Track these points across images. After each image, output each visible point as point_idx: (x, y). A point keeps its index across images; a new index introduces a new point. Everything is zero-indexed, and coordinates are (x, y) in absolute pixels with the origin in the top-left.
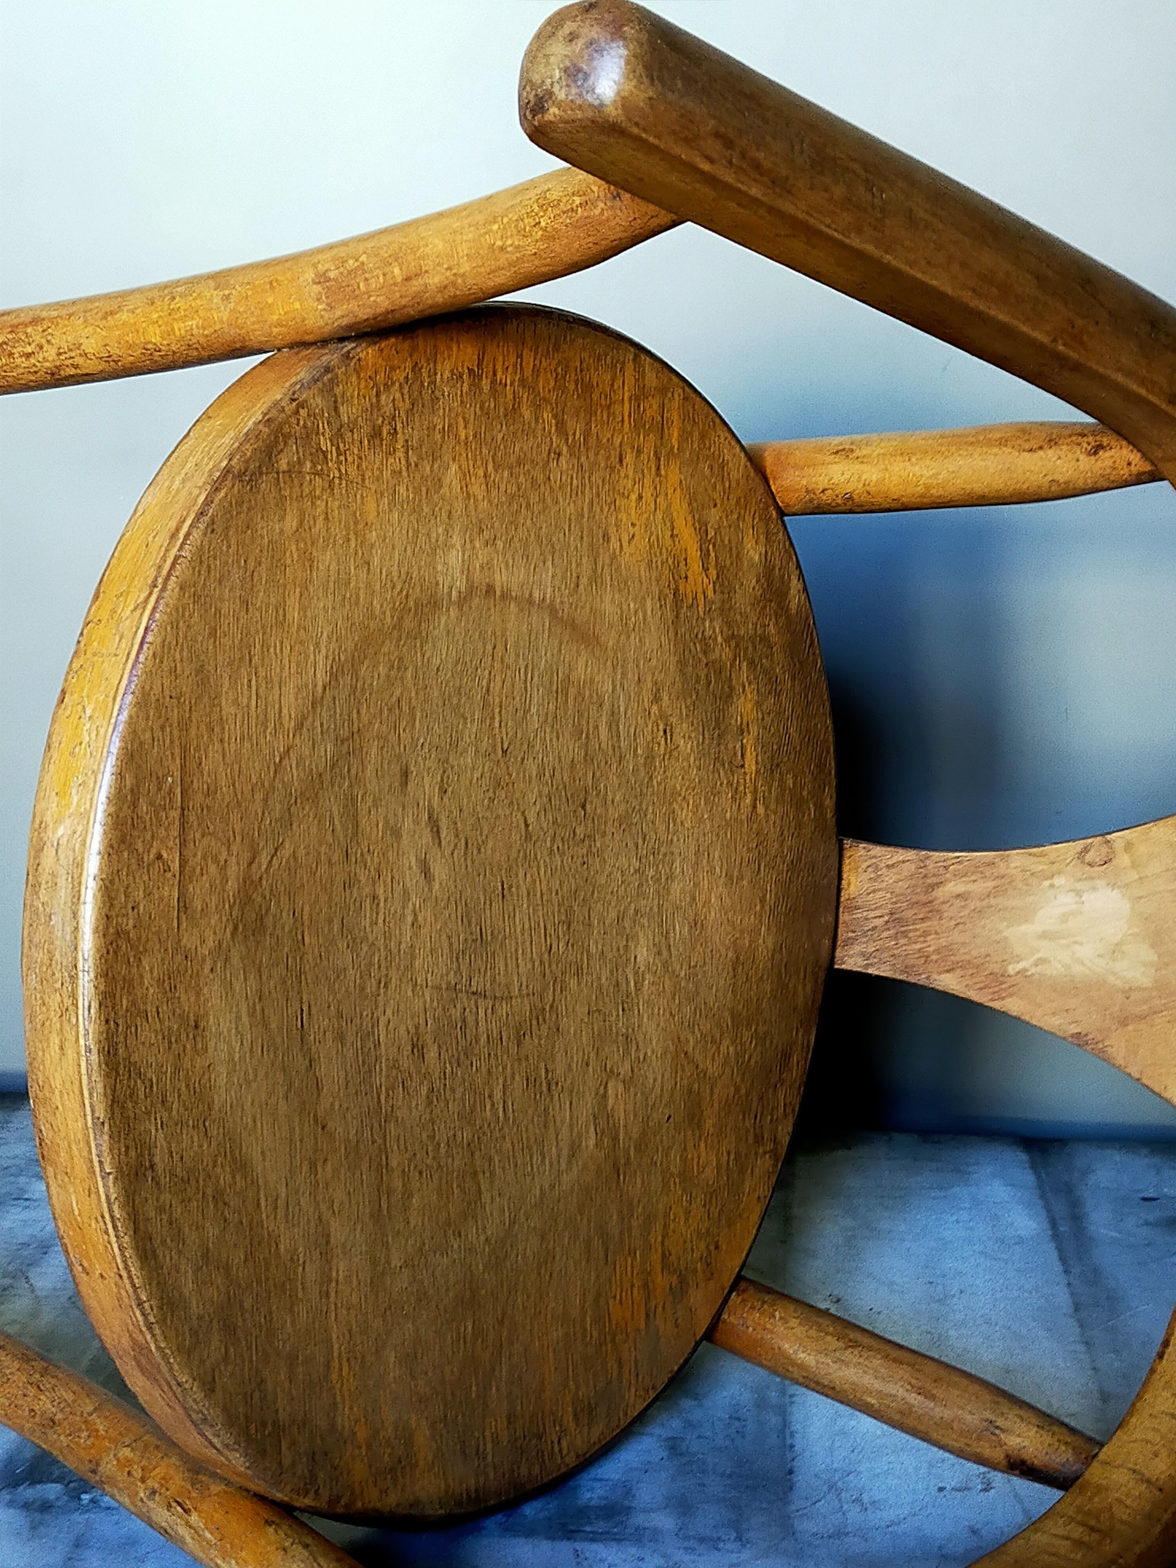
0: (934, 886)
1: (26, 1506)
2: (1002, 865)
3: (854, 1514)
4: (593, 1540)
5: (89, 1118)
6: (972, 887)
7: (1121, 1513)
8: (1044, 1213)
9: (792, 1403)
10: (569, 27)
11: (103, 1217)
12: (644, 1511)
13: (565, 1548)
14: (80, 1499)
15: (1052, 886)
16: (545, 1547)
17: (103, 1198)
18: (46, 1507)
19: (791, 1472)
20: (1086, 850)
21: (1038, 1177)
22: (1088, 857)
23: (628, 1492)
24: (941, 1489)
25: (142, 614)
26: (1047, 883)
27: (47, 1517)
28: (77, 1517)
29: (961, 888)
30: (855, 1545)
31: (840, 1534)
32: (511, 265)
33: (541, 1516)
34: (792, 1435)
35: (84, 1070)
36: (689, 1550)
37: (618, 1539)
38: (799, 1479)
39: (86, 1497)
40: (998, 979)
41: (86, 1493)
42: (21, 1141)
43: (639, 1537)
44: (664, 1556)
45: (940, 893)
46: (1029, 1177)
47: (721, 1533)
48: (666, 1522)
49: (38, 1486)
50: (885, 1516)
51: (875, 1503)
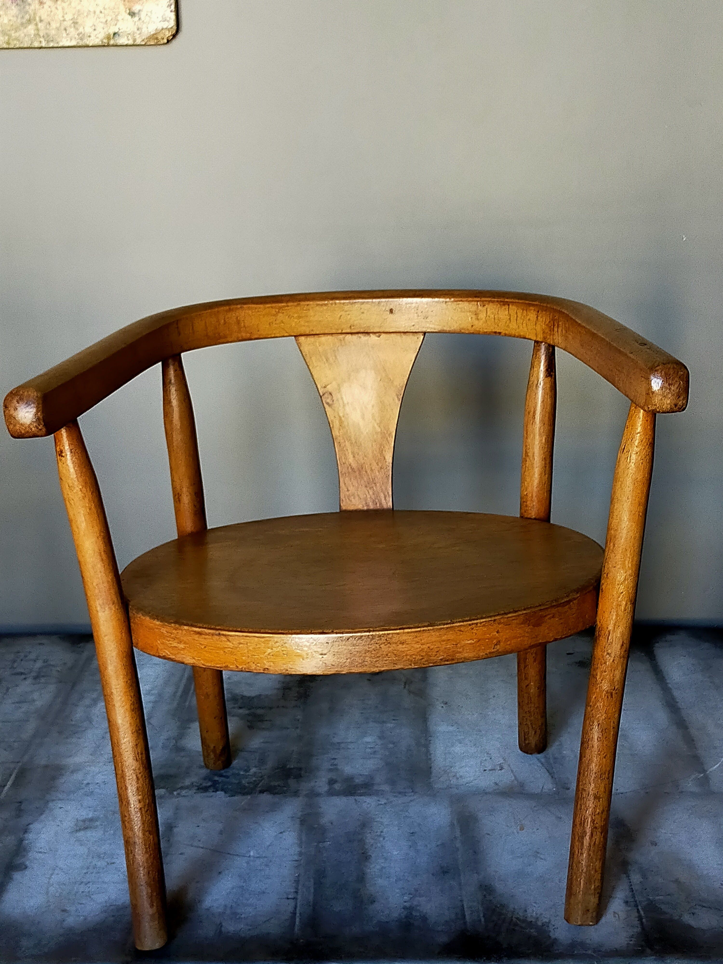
3: (454, 781)
9: (430, 743)
12: (379, 784)
13: (351, 799)
14: (173, 793)
16: (344, 799)
18: (162, 797)
19: (431, 768)
23: (372, 778)
24: (485, 770)
27: (163, 801)
28: (173, 799)
30: (455, 791)
31: (449, 788)
33: (342, 788)
34: (430, 754)
36: (395, 796)
37: (370, 795)
38: (434, 771)
39: (175, 793)
41: (174, 791)
43: (377, 793)
44: (387, 799)
47: (407, 790)
48: (386, 788)
50: (465, 780)
51: (461, 776)
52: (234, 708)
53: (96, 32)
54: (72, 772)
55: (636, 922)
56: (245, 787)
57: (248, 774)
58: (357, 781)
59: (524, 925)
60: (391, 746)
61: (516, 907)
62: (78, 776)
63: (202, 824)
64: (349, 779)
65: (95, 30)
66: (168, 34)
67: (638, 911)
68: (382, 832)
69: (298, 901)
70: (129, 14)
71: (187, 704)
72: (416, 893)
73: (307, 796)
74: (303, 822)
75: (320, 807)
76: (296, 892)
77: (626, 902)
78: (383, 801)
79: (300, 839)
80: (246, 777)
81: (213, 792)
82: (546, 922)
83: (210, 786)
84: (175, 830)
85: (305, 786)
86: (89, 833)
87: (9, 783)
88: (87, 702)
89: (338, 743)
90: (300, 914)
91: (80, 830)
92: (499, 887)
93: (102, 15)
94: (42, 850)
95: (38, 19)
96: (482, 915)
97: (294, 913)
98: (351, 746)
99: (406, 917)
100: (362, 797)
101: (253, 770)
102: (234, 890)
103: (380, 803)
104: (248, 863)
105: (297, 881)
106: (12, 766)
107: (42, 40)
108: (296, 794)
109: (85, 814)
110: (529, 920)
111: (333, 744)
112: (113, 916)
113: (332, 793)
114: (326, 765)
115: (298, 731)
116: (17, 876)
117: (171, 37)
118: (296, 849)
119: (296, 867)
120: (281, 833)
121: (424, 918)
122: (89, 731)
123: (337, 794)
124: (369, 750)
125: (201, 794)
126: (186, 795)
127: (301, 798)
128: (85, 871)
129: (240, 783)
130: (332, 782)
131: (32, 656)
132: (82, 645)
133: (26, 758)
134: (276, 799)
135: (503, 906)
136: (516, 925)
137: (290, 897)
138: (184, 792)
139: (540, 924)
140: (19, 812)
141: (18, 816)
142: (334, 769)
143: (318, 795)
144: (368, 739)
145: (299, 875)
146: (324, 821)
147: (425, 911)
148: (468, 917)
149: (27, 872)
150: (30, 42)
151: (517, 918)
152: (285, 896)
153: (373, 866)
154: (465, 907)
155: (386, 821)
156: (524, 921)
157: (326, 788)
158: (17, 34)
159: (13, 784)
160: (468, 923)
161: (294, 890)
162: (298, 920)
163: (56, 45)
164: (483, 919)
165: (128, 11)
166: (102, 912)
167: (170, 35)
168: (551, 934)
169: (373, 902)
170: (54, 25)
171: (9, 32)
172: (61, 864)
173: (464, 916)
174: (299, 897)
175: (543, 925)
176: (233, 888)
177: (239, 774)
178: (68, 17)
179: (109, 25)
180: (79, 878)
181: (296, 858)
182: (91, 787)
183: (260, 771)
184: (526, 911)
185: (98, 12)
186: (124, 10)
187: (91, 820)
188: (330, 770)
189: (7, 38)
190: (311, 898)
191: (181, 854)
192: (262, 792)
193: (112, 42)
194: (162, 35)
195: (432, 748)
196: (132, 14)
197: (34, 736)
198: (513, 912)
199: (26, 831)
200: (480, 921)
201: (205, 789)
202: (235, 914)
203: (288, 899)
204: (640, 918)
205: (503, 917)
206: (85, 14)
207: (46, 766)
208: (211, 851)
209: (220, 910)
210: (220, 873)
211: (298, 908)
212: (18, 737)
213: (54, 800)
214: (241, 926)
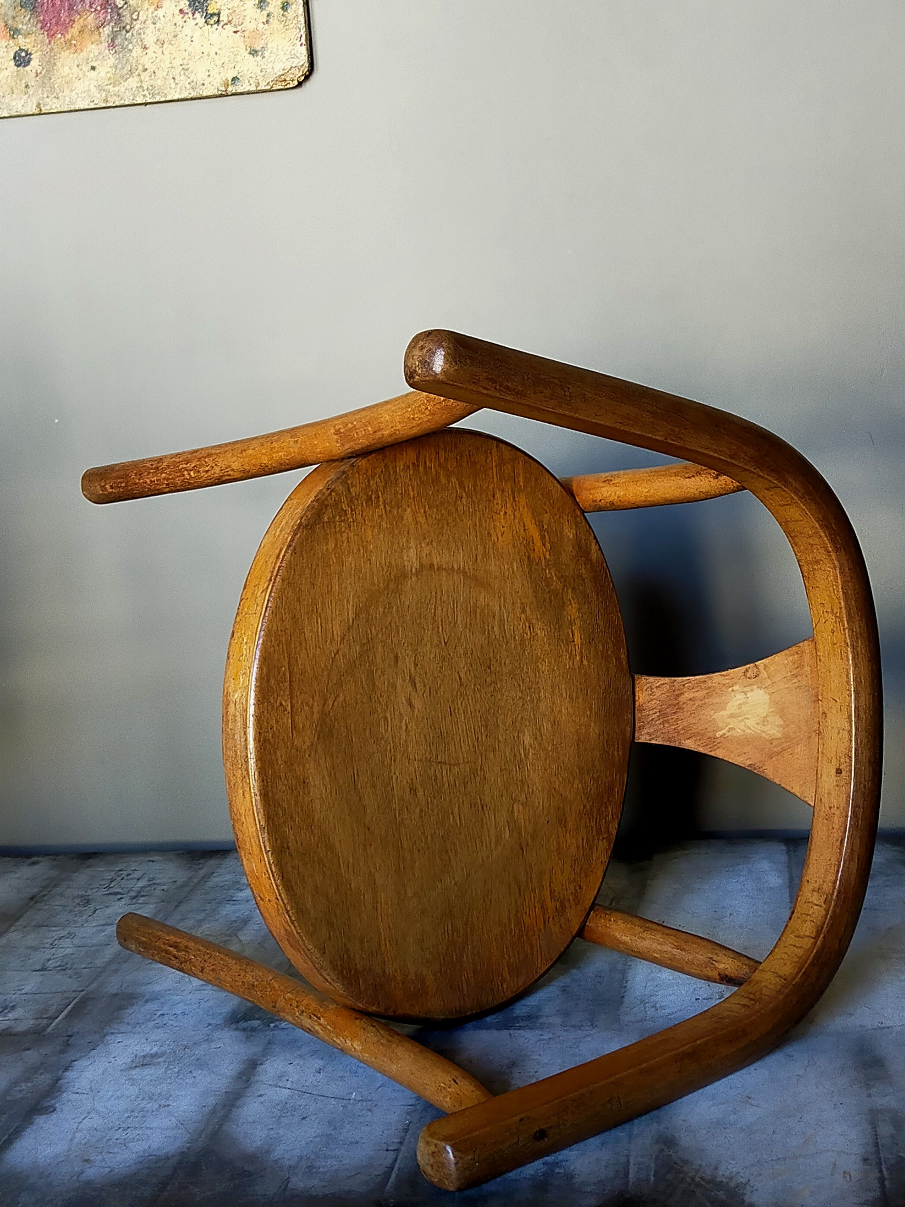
0: (678, 696)
1: (244, 1030)
2: (709, 682)
3: (651, 1012)
4: (519, 1029)
5: (258, 826)
6: (696, 694)
7: (765, 991)
8: (787, 875)
9: (630, 968)
10: (421, 343)
11: (267, 871)
12: (546, 1016)
13: (505, 1033)
14: (269, 1026)
15: (733, 690)
16: (495, 1033)
17: (267, 862)
18: (253, 1029)
19: (623, 997)
20: (747, 671)
21: (789, 856)
22: (748, 675)
23: (539, 1010)
24: (698, 1000)
25: (265, 595)
26: (730, 689)
27: (254, 1034)
28: (268, 1033)
29: (691, 695)
30: (649, 1024)
31: (642, 1020)
32: (418, 425)
33: (494, 1021)
34: (627, 982)
35: (254, 804)
36: (565, 1030)
37: (531, 1029)
38: (627, 1000)
39: (272, 1025)
40: (713, 740)
41: (272, 1023)
42: (228, 873)
43: (542, 1027)
44: (553, 1034)
45: (682, 699)
46: (784, 858)
47: (583, 1024)
48: (556, 1020)
49: (249, 1022)
50: (666, 1011)
51: (661, 1007)
53: (210, 79)
54: (147, 1001)
55: (876, 1184)
58: (518, 1012)
59: (708, 1186)
61: (704, 1164)
62: (151, 1006)
63: (296, 1062)
65: (209, 76)
66: (299, 74)
67: (881, 1171)
68: (536, 1072)
69: (401, 1154)
70: (250, 53)
76: (401, 1143)
77: (865, 1160)
78: (547, 1036)
82: (742, 1183)
84: (260, 1068)
86: (147, 1071)
87: (63, 1015)
90: (399, 1169)
91: (136, 1067)
92: (685, 1140)
93: (217, 57)
94: (80, 1091)
95: (140, 68)
96: (652, 1173)
97: (392, 1168)
100: (519, 1031)
102: (318, 1139)
103: (542, 1037)
104: (344, 1107)
105: (406, 1131)
106: (73, 995)
107: (146, 92)
109: (148, 1049)
110: (718, 1179)
112: (149, 1168)
113: (480, 1026)
116: (40, 1120)
117: (303, 78)
119: (408, 1114)
121: (569, 1177)
126: (285, 1027)
128: (129, 1114)
131: (137, 875)
132: (201, 861)
133: (93, 986)
135: (686, 1162)
136: (698, 1185)
137: (390, 1148)
138: (283, 1025)
139: (733, 1184)
140: (67, 1046)
141: (62, 1052)
145: (410, 1123)
147: (572, 1168)
148: (632, 1176)
149: (54, 1115)
150: (131, 98)
151: (702, 1178)
152: (385, 1147)
154: (632, 1161)
156: (712, 1181)
158: (117, 89)
159: (67, 1016)
160: (630, 1183)
161: (399, 1140)
162: (393, 1176)
163: (163, 99)
164: (653, 1178)
165: (249, 49)
166: (135, 1164)
167: (301, 74)
168: (746, 1198)
170: (159, 74)
171: (106, 88)
172: (99, 1107)
173: (626, 1174)
174: (403, 1148)
175: (738, 1186)
176: (315, 1137)
178: (177, 63)
179: (226, 68)
180: (118, 1123)
181: (412, 1102)
182: (166, 1018)
184: (716, 1168)
185: (213, 54)
186: (244, 48)
187: (154, 1056)
189: (104, 94)
191: (260, 1096)
193: (231, 89)
194: (291, 76)
195: (630, 974)
196: (254, 53)
197: (111, 962)
198: (697, 1171)
199: (66, 1069)
200: (648, 1180)
202: (311, 1167)
203: (387, 1150)
204: (882, 1180)
205: (682, 1175)
206: (197, 57)
207: (116, 995)
208: (300, 1093)
209: (292, 1163)
210: (304, 1118)
211: (398, 1161)
212: (91, 963)
213: (112, 1033)
214: (316, 1182)
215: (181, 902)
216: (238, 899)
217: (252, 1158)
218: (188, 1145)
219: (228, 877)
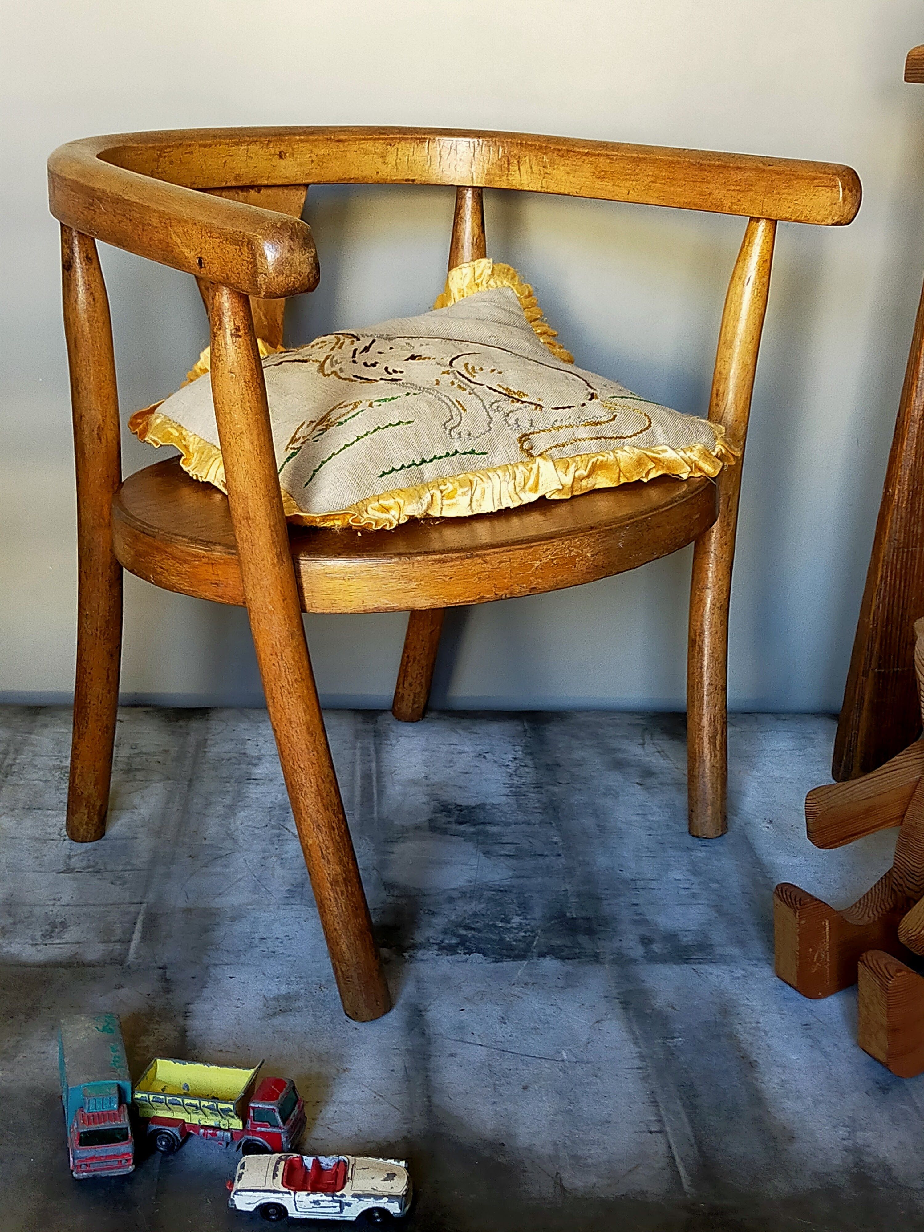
12: (720, 946)
13: (687, 968)
16: (677, 969)
23: (706, 935)
28: (408, 966)
33: (665, 952)
36: (753, 965)
43: (724, 960)
44: (743, 969)
48: (734, 951)
52: (449, 822)
54: (233, 919)
56: (511, 948)
57: (509, 926)
58: (685, 939)
60: (715, 886)
62: (243, 927)
63: (467, 1007)
64: (671, 937)
68: (758, 1023)
69: (670, 1137)
71: (375, 815)
72: (853, 1125)
73: (614, 962)
74: (625, 1004)
75: (643, 981)
76: (660, 1122)
78: (739, 973)
79: (633, 1033)
80: (509, 930)
81: (465, 954)
83: (457, 945)
84: (429, 1016)
85: (606, 947)
86: (290, 1020)
87: (137, 937)
88: (220, 809)
89: (632, 880)
90: (680, 1157)
91: (275, 1014)
97: (672, 1158)
98: (653, 884)
99: (856, 1165)
100: (703, 966)
101: (516, 920)
102: (560, 1118)
103: (736, 975)
104: (563, 1071)
105: (655, 1103)
106: (133, 908)
108: (596, 958)
109: (274, 988)
111: (624, 882)
113: (652, 958)
114: (626, 915)
115: (563, 860)
118: (630, 1050)
119: (644, 1080)
120: (598, 1022)
122: (237, 855)
123: (663, 960)
124: (683, 892)
125: (449, 958)
126: (424, 958)
127: (606, 966)
129: (502, 940)
130: (646, 941)
132: (181, 723)
133: (151, 897)
134: (568, 967)
137: (653, 1130)
138: (419, 954)
140: (167, 984)
141: (167, 990)
142: (641, 921)
143: (634, 961)
144: (676, 875)
145: (653, 1093)
146: (659, 1002)
152: (644, 1127)
153: (766, 1078)
155: (756, 1004)
157: (638, 951)
159: (143, 939)
161: (655, 1118)
162: (682, 1170)
169: (792, 1139)
174: (668, 1129)
176: (555, 1115)
177: (496, 927)
181: (637, 1063)
182: (270, 943)
183: (524, 921)
187: (288, 997)
188: (636, 922)
190: (688, 1130)
191: (452, 1055)
192: (542, 955)
197: (153, 862)
199: (186, 1017)
201: (451, 950)
202: (574, 1157)
203: (650, 1132)
207: (188, 911)
208: (498, 1052)
209: (549, 1150)
210: (525, 1088)
211: (674, 1147)
212: (128, 863)
213: (216, 965)
214: (594, 1179)
215: (190, 781)
216: (258, 777)
217: (499, 1146)
218: (405, 1126)
219: (228, 746)
